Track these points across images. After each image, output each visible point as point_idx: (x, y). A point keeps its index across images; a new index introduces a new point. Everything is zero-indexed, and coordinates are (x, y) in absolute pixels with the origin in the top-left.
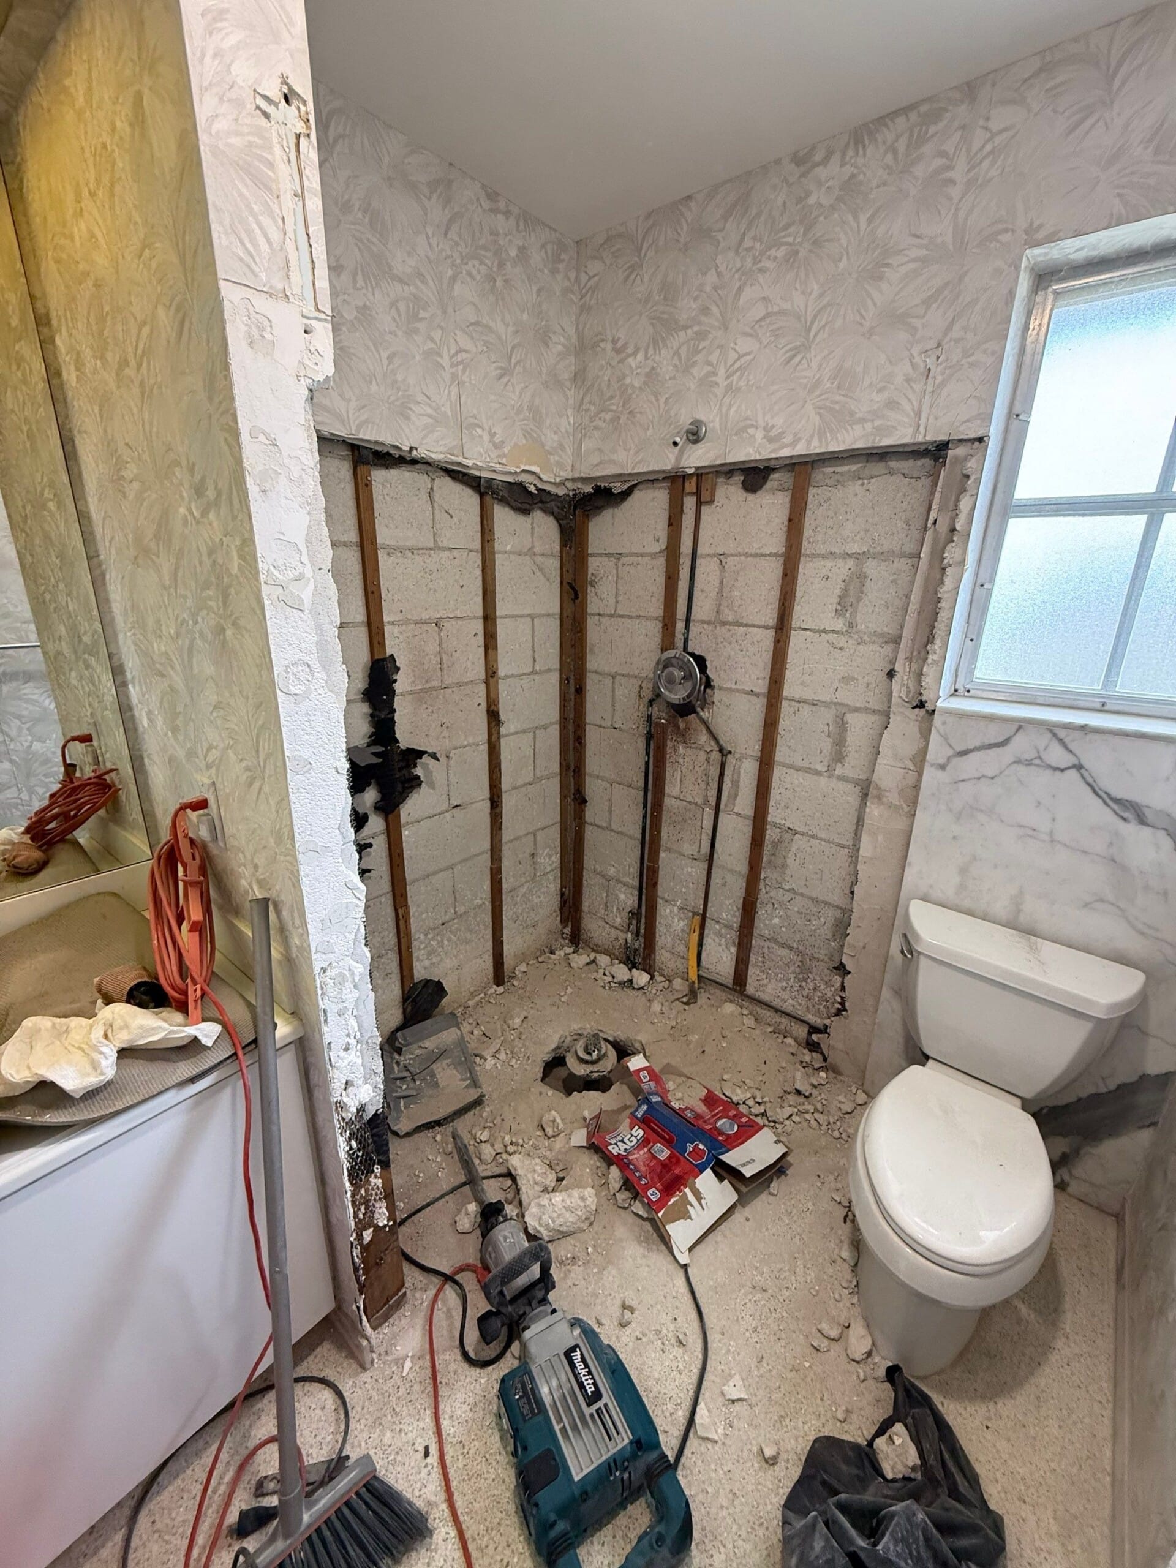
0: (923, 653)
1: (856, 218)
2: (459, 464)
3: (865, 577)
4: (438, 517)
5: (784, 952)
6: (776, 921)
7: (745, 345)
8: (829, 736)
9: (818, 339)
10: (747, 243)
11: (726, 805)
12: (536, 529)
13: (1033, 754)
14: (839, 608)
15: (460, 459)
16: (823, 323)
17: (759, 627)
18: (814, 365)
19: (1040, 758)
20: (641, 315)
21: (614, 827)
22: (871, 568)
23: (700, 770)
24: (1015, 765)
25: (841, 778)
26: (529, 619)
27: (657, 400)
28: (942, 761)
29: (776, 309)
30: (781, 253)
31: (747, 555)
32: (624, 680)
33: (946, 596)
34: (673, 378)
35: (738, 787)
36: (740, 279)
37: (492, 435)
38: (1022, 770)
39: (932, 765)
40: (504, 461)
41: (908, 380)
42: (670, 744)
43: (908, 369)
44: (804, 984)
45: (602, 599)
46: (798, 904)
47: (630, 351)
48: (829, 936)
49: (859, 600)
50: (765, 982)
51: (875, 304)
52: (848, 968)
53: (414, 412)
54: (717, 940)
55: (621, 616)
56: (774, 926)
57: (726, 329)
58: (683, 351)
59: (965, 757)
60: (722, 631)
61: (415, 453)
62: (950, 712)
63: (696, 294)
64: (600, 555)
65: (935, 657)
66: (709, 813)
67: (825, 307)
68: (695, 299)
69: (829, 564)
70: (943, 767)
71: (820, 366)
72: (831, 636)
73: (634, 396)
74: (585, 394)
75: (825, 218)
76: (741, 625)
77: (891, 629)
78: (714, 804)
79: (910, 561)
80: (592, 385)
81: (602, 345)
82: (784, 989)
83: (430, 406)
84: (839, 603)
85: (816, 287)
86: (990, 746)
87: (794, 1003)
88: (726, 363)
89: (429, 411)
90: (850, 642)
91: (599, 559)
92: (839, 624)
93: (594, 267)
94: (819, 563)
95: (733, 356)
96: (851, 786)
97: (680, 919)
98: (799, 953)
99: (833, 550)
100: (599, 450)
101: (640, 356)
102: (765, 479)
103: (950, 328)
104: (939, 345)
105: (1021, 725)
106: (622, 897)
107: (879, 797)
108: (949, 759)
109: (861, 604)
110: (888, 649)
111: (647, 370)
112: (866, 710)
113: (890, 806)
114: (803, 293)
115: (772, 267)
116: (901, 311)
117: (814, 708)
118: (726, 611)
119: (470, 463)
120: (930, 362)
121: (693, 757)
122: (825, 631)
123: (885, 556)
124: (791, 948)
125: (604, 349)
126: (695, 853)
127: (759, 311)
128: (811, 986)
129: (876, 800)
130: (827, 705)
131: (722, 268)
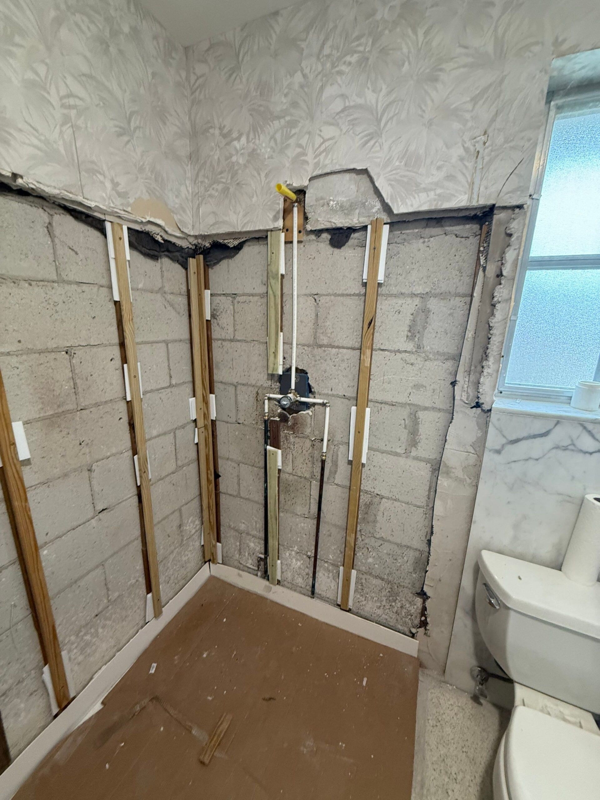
0: (479, 368)
1: (415, 33)
2: (80, 204)
3: (429, 311)
4: (60, 252)
5: (378, 582)
6: (370, 560)
7: (329, 131)
8: (405, 428)
9: (387, 129)
10: (327, 51)
11: (328, 478)
12: (165, 274)
13: (569, 442)
14: (409, 334)
15: (80, 199)
16: (391, 114)
17: (348, 348)
18: (386, 147)
19: (574, 445)
20: (242, 107)
21: (242, 495)
22: (433, 304)
23: (307, 454)
24: (554, 451)
25: (416, 458)
26: (163, 345)
27: (259, 174)
28: (498, 447)
29: (352, 104)
30: (354, 59)
31: (336, 295)
32: (244, 388)
33: (496, 325)
34: (271, 157)
35: (337, 465)
36: (322, 80)
37: (115, 185)
38: (560, 453)
39: (490, 451)
40: (129, 209)
41: (462, 159)
42: (282, 434)
43: (461, 151)
44: (393, 604)
45: (223, 328)
46: (386, 548)
47: (235, 135)
48: (411, 570)
49: (424, 328)
50: (364, 603)
51: (433, 101)
52: (428, 594)
53: (14, 138)
54: (326, 574)
55: (238, 341)
56: (369, 563)
57: (312, 119)
58: (278, 136)
59: (516, 444)
60: (318, 351)
61: (20, 181)
62: (503, 412)
63: (286, 91)
64: (220, 295)
65: (490, 371)
66: (315, 484)
67: (391, 103)
68: (286, 95)
69: (400, 302)
70: (498, 452)
71: (390, 148)
72: (404, 355)
73: (240, 172)
74: (199, 170)
75: (390, 31)
76: (333, 347)
77: (452, 350)
78: (319, 478)
79: (463, 299)
80: (205, 163)
81: (211, 131)
82: (379, 608)
83: (36, 138)
84: (410, 331)
85: (384, 87)
86: (535, 436)
87: (387, 617)
88: (313, 147)
89: (36, 142)
90: (419, 359)
91: (219, 298)
92: (410, 346)
93: (201, 69)
94: (393, 301)
95: (318, 140)
96: (423, 464)
97: (297, 560)
98: (389, 582)
99: (403, 291)
100: (214, 213)
101: (243, 140)
102: (348, 238)
103: (493, 120)
104: (485, 133)
105: (558, 421)
106: (252, 545)
107: (447, 473)
108: (503, 446)
109: (426, 331)
110: (449, 364)
111: (250, 150)
112: (433, 409)
113: (457, 479)
114: (374, 91)
115: (347, 70)
116: (454, 106)
117: (393, 408)
118: (322, 337)
119: (92, 204)
120: (479, 147)
121: (301, 444)
122: (399, 351)
123: (443, 296)
124: (383, 579)
125: (213, 135)
126: (306, 513)
127: (338, 105)
128: (399, 605)
129: (445, 475)
130: (403, 405)
131: (307, 71)
